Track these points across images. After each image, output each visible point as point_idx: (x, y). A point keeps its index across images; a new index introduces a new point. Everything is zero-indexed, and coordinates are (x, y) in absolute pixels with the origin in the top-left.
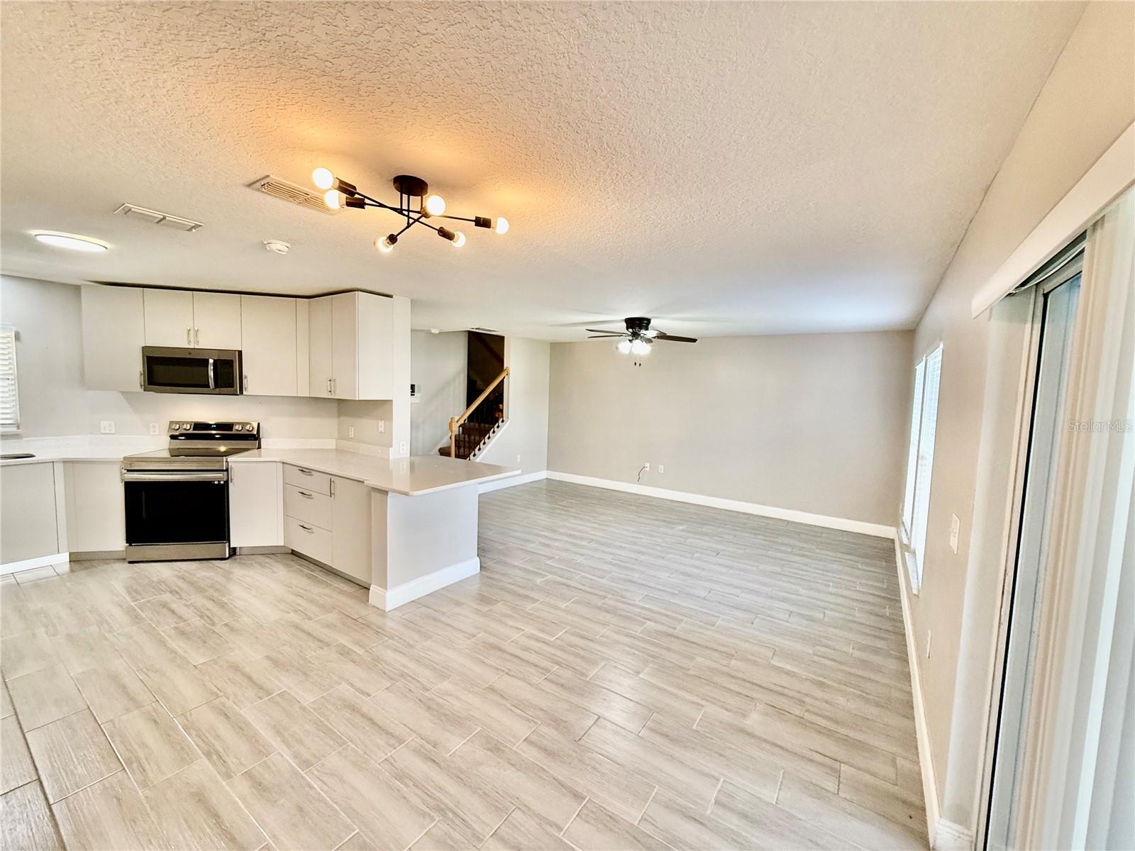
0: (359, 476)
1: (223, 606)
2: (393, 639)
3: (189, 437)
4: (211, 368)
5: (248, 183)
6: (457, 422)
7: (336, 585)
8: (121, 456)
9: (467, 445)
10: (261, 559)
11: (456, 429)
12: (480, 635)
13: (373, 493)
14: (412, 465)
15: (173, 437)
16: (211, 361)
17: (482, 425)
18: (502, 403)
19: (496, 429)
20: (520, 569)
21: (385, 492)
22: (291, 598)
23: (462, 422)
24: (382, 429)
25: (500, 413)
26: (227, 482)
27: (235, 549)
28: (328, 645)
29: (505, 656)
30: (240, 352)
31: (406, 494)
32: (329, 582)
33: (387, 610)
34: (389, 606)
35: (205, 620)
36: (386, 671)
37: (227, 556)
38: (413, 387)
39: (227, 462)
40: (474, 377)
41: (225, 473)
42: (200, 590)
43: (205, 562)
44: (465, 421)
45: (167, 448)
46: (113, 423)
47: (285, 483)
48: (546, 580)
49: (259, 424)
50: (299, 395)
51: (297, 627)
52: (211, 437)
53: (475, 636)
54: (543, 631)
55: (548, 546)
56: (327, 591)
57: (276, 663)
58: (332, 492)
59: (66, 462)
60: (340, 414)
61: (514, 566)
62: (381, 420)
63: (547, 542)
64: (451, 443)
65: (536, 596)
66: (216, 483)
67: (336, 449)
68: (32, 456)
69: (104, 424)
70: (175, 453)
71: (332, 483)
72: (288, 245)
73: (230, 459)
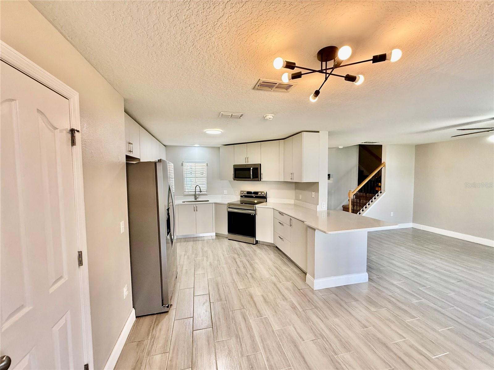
0: (303, 219)
1: (251, 265)
2: (317, 309)
3: (246, 196)
4: (251, 171)
5: (253, 87)
6: (353, 193)
7: (292, 268)
8: (227, 202)
9: (358, 204)
10: (265, 247)
11: (352, 196)
12: (370, 328)
13: (308, 228)
14: (329, 214)
15: (241, 196)
16: (252, 168)
17: (368, 194)
18: (380, 182)
19: (376, 197)
20: (398, 287)
21: (314, 229)
22: (274, 269)
23: (355, 192)
24: (313, 196)
25: (379, 188)
26: (255, 215)
27: (257, 241)
28: (286, 299)
29: (391, 354)
30: (260, 164)
31: (325, 232)
32: (289, 265)
33: (315, 289)
34: (316, 288)
35: (245, 269)
36: (313, 329)
37: (255, 243)
38: (329, 175)
39: (255, 207)
40: (363, 169)
41: (255, 211)
42: (245, 256)
43: (248, 244)
44: (357, 192)
45: (240, 200)
46: (227, 191)
47: (274, 218)
48: (421, 302)
49: (266, 192)
50: (280, 181)
51: (275, 285)
52: (252, 197)
53: (367, 327)
54: (423, 346)
55: (419, 276)
56: (288, 269)
57: (266, 301)
58: (291, 224)
59: (215, 203)
60: (296, 189)
61: (393, 284)
62: (313, 192)
63: (420, 273)
64: (349, 203)
65: (413, 313)
66: (252, 214)
67: (294, 204)
68: (208, 201)
69: (225, 191)
70: (242, 202)
71: (291, 220)
72: (273, 115)
73: (256, 206)
